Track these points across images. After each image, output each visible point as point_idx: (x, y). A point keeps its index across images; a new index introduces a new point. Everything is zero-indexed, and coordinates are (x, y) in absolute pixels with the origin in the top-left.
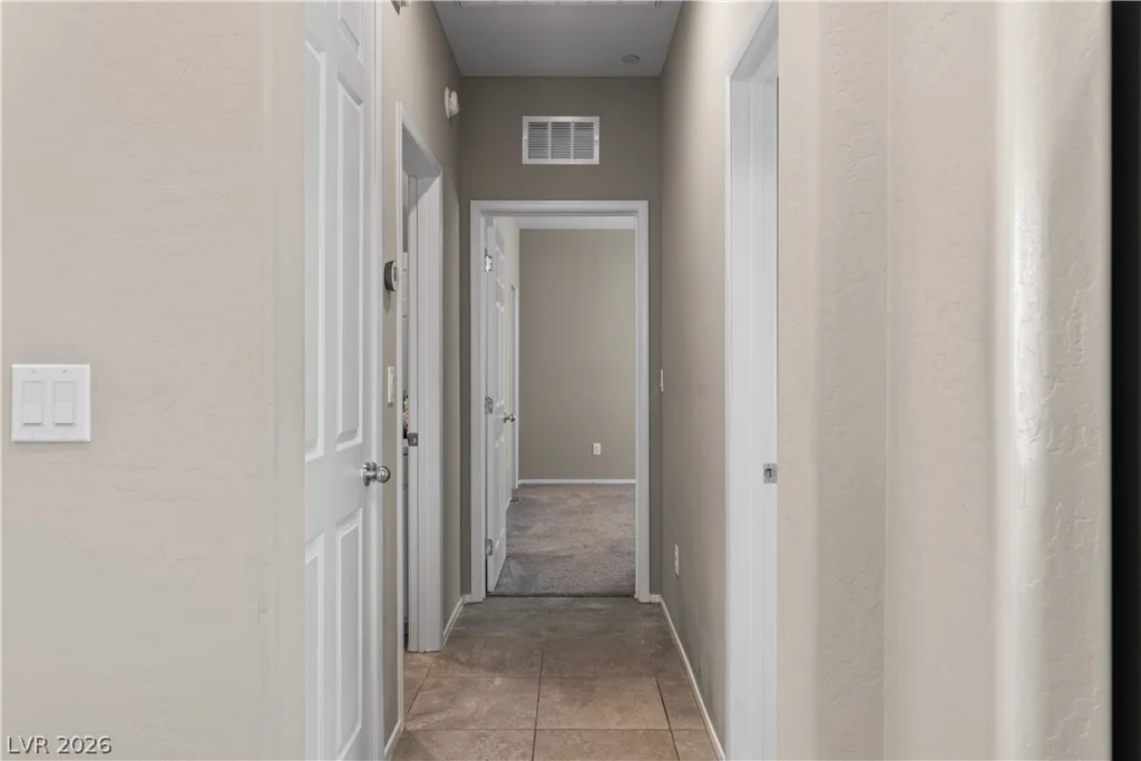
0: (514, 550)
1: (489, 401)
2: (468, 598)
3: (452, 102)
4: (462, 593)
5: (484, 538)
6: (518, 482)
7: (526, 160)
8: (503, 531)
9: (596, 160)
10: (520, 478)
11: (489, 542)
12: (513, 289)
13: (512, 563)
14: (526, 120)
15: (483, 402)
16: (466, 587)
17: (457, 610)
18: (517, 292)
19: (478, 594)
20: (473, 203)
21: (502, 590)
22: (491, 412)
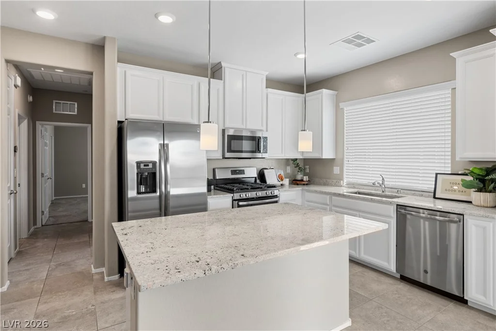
0: (51, 215)
1: (42, 174)
2: (35, 227)
3: (30, 99)
4: (34, 225)
5: (41, 211)
6: (54, 198)
7: (54, 111)
8: (47, 210)
9: (76, 113)
10: (55, 196)
11: (43, 212)
12: (52, 137)
13: (51, 218)
14: (54, 101)
15: (40, 174)
16: (35, 223)
17: (32, 229)
18: (53, 137)
19: (39, 225)
20: (37, 122)
21: (47, 224)
22: (43, 177)
